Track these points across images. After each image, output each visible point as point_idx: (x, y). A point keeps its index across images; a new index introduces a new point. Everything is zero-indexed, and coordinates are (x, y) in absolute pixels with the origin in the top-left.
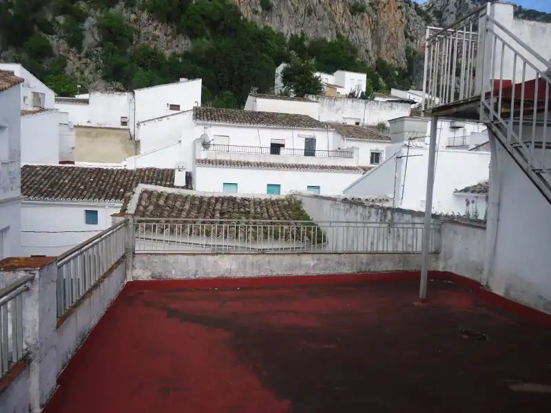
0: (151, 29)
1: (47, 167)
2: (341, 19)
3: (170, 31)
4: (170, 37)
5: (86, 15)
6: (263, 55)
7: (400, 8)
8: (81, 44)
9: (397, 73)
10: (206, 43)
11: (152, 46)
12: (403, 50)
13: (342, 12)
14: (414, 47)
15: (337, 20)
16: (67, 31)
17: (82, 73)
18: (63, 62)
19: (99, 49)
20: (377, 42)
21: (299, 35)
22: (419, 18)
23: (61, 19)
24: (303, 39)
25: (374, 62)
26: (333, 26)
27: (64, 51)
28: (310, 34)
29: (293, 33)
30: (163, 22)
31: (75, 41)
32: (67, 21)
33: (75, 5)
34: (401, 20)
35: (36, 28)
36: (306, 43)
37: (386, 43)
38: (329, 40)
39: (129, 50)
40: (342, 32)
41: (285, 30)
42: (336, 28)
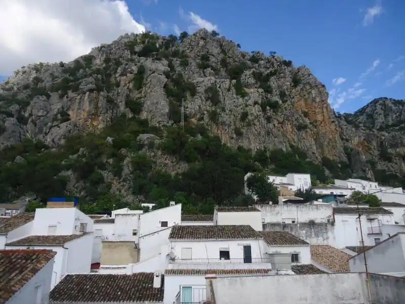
0: (163, 160)
1: (79, 275)
2: (291, 135)
3: (174, 160)
4: (175, 163)
5: (126, 156)
6: (235, 168)
7: (333, 122)
8: (121, 173)
9: (340, 165)
10: (197, 165)
11: (163, 170)
12: (342, 149)
13: (291, 130)
14: (351, 146)
15: (288, 136)
16: (114, 168)
17: (120, 192)
18: (109, 186)
19: (132, 175)
20: (320, 146)
21: (263, 149)
22: (349, 127)
23: (111, 161)
24: (265, 151)
25: (320, 160)
26: (286, 140)
27: (111, 179)
28: (271, 147)
29: (258, 148)
30: (171, 155)
31: (118, 173)
32: (113, 162)
33: (119, 152)
34: (335, 129)
35: (96, 167)
36: (268, 154)
37: (327, 146)
38: (284, 149)
39: (149, 175)
40: (293, 143)
41: (252, 146)
42: (288, 141)
